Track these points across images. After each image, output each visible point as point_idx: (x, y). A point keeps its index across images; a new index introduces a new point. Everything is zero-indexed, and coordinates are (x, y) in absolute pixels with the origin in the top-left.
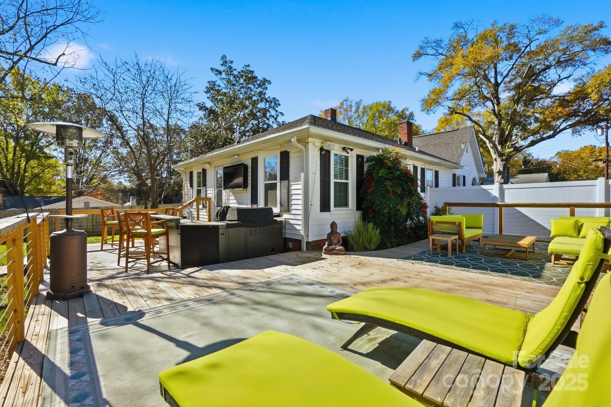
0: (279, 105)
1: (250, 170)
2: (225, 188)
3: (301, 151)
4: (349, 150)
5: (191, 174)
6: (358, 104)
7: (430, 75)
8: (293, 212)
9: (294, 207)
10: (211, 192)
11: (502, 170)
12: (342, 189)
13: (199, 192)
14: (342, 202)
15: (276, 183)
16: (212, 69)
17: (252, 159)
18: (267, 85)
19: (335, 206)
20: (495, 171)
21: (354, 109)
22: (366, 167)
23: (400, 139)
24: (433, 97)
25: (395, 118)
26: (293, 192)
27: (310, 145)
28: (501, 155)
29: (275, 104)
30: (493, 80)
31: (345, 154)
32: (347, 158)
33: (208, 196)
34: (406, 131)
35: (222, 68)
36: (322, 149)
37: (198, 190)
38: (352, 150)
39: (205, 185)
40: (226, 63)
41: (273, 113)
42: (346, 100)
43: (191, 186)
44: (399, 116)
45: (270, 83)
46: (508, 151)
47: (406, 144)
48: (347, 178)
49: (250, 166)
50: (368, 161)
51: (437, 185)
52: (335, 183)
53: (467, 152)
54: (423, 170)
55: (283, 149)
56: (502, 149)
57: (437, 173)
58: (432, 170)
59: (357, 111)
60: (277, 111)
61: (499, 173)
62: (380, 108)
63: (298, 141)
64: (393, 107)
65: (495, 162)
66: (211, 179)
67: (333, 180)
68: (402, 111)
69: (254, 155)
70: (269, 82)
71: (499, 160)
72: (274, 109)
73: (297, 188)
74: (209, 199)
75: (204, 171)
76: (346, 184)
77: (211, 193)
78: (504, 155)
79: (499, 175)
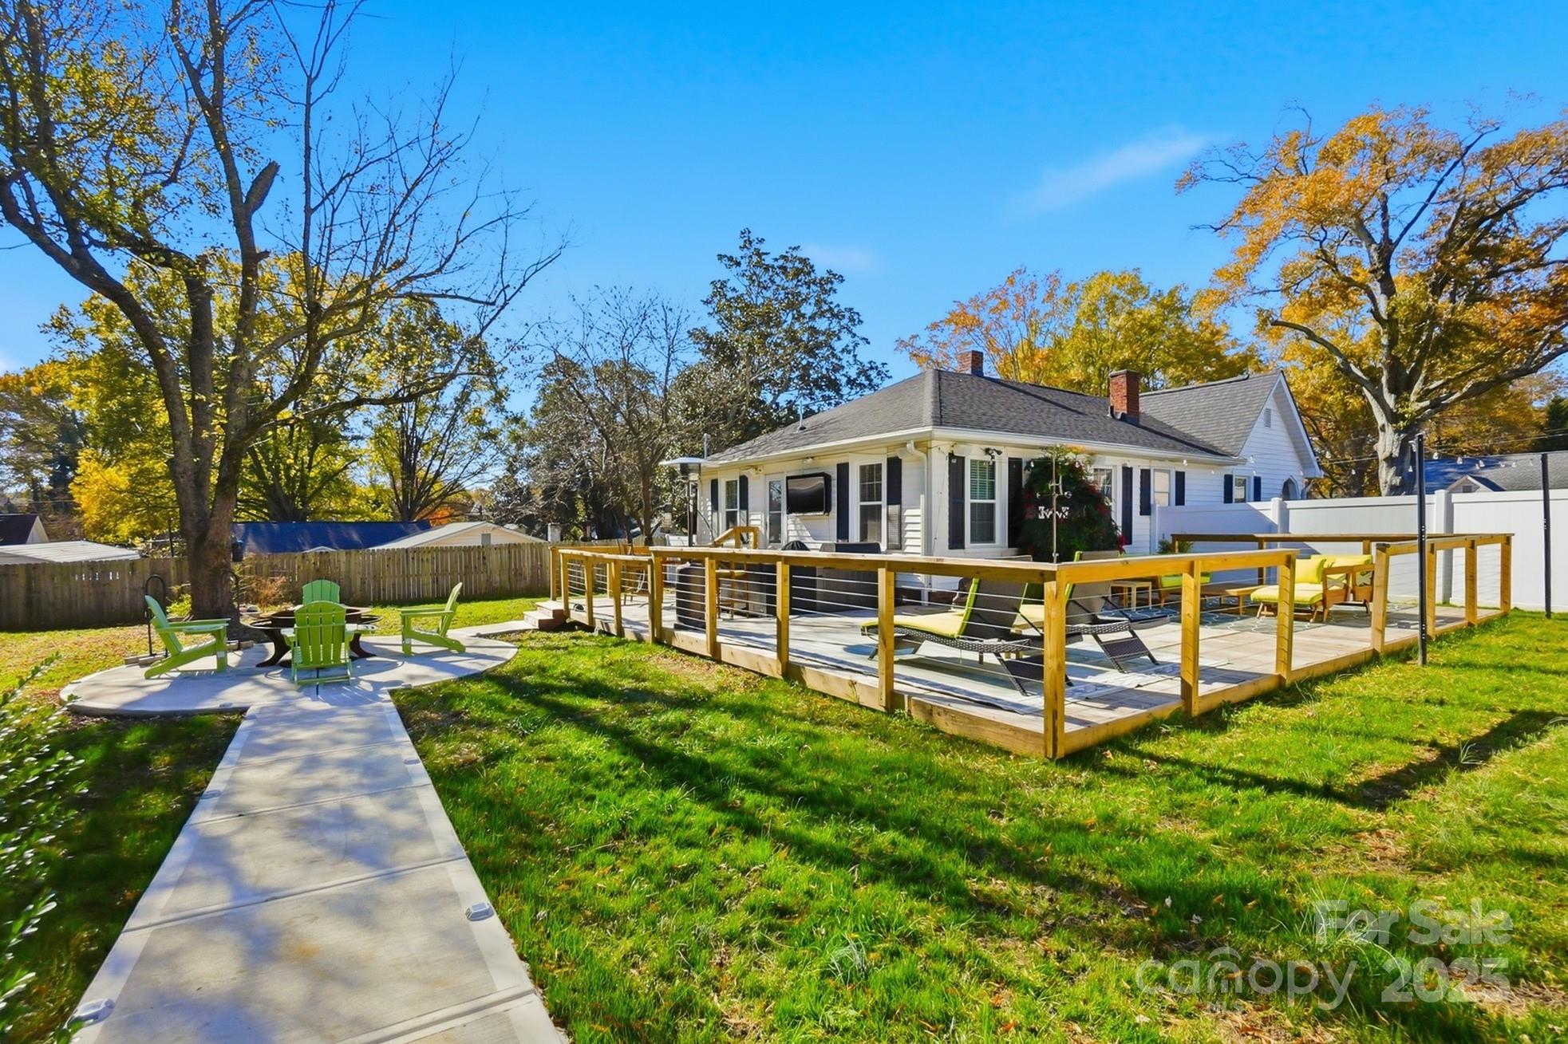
0: (860, 322)
1: (834, 483)
2: (790, 511)
3: (919, 459)
4: (995, 454)
5: (714, 484)
6: (1054, 281)
7: (1216, 230)
8: (908, 550)
9: (908, 542)
10: (759, 517)
11: (1396, 454)
12: (985, 514)
13: (731, 518)
14: (985, 533)
15: (880, 506)
16: (720, 257)
17: (839, 465)
18: (836, 285)
19: (973, 540)
20: (1381, 456)
21: (1041, 293)
22: (1025, 476)
23: (1112, 408)
24: (1220, 286)
25: (1152, 309)
26: (908, 520)
27: (934, 451)
28: (1393, 417)
29: (852, 320)
30: (1378, 238)
31: (988, 458)
32: (992, 467)
33: (753, 523)
34: (1125, 391)
35: (737, 254)
36: (951, 456)
37: (728, 513)
38: (999, 453)
39: (744, 506)
40: (751, 243)
41: (846, 338)
42: (1019, 272)
43: (715, 507)
44: (1164, 306)
45: (842, 281)
46: (1415, 406)
47: (1124, 418)
48: (993, 498)
49: (834, 476)
50: (1028, 467)
51: (1180, 500)
52: (973, 505)
53: (1268, 424)
54: (1146, 475)
55: (892, 455)
56: (1397, 401)
57: (1180, 478)
58: (1168, 472)
59: (1050, 296)
60: (854, 335)
61: (1390, 461)
62: (1112, 289)
63: (917, 445)
64: (1145, 284)
65: (1381, 434)
66: (758, 494)
67: (968, 501)
68: (1171, 294)
69: (842, 460)
70: (841, 279)
71: (1389, 429)
72: (850, 332)
73: (914, 516)
74: (754, 530)
75: (744, 480)
76: (992, 506)
77: (759, 519)
78: (1402, 417)
79: (1390, 466)
